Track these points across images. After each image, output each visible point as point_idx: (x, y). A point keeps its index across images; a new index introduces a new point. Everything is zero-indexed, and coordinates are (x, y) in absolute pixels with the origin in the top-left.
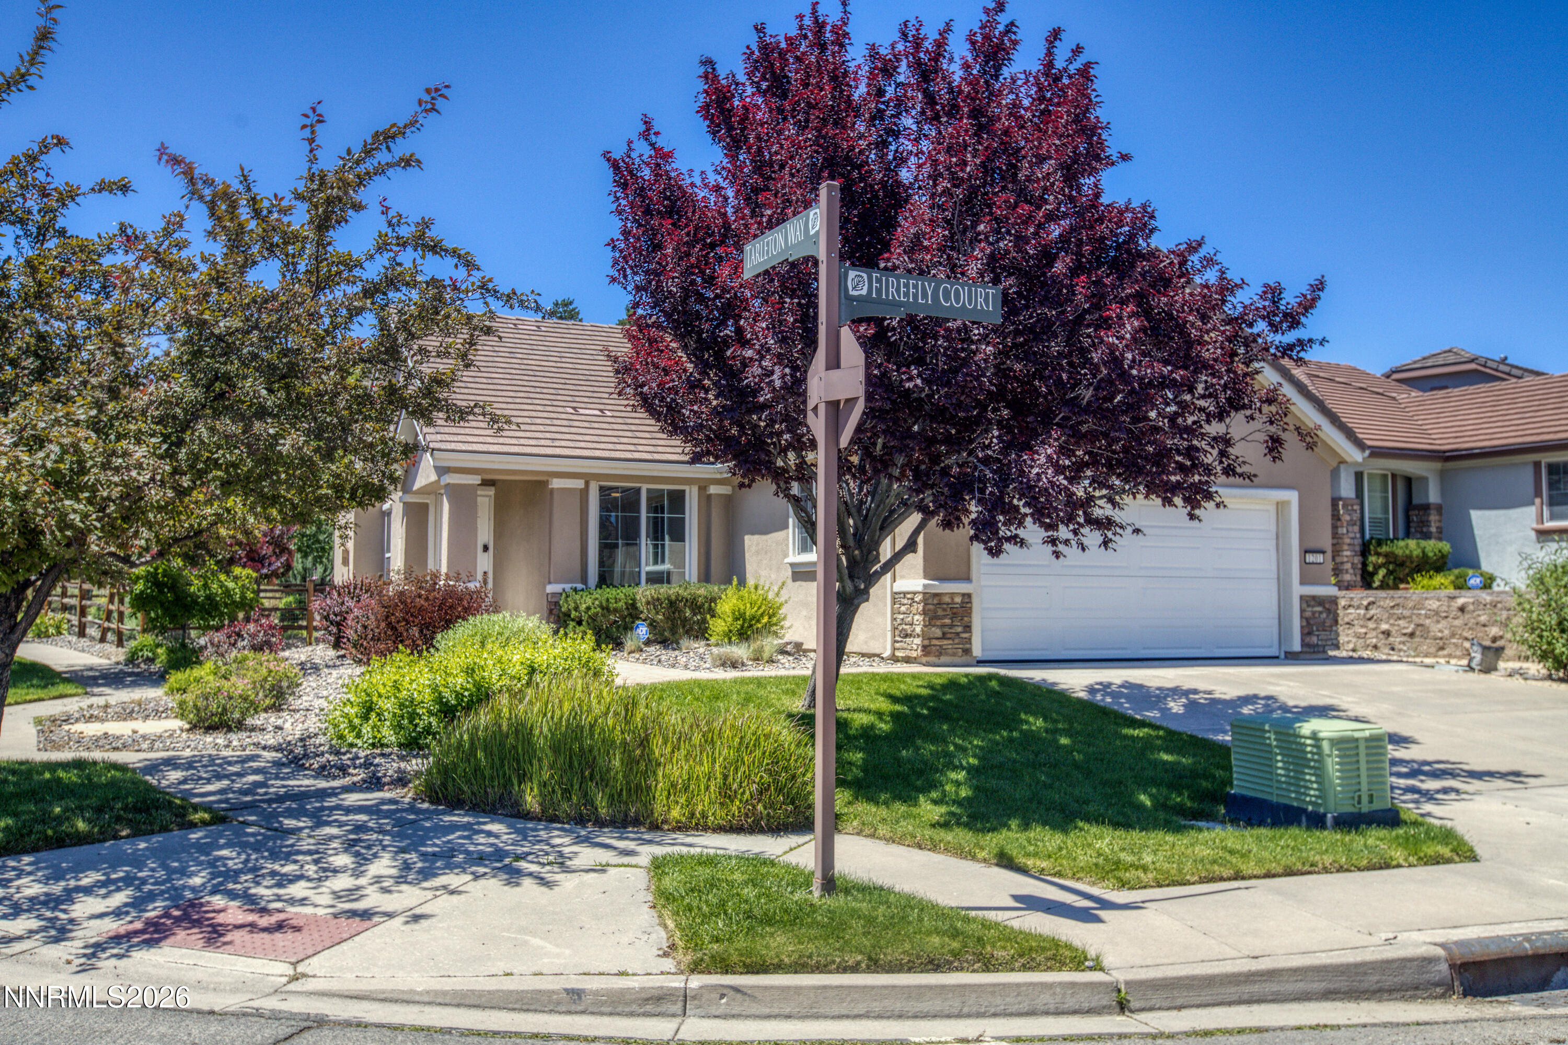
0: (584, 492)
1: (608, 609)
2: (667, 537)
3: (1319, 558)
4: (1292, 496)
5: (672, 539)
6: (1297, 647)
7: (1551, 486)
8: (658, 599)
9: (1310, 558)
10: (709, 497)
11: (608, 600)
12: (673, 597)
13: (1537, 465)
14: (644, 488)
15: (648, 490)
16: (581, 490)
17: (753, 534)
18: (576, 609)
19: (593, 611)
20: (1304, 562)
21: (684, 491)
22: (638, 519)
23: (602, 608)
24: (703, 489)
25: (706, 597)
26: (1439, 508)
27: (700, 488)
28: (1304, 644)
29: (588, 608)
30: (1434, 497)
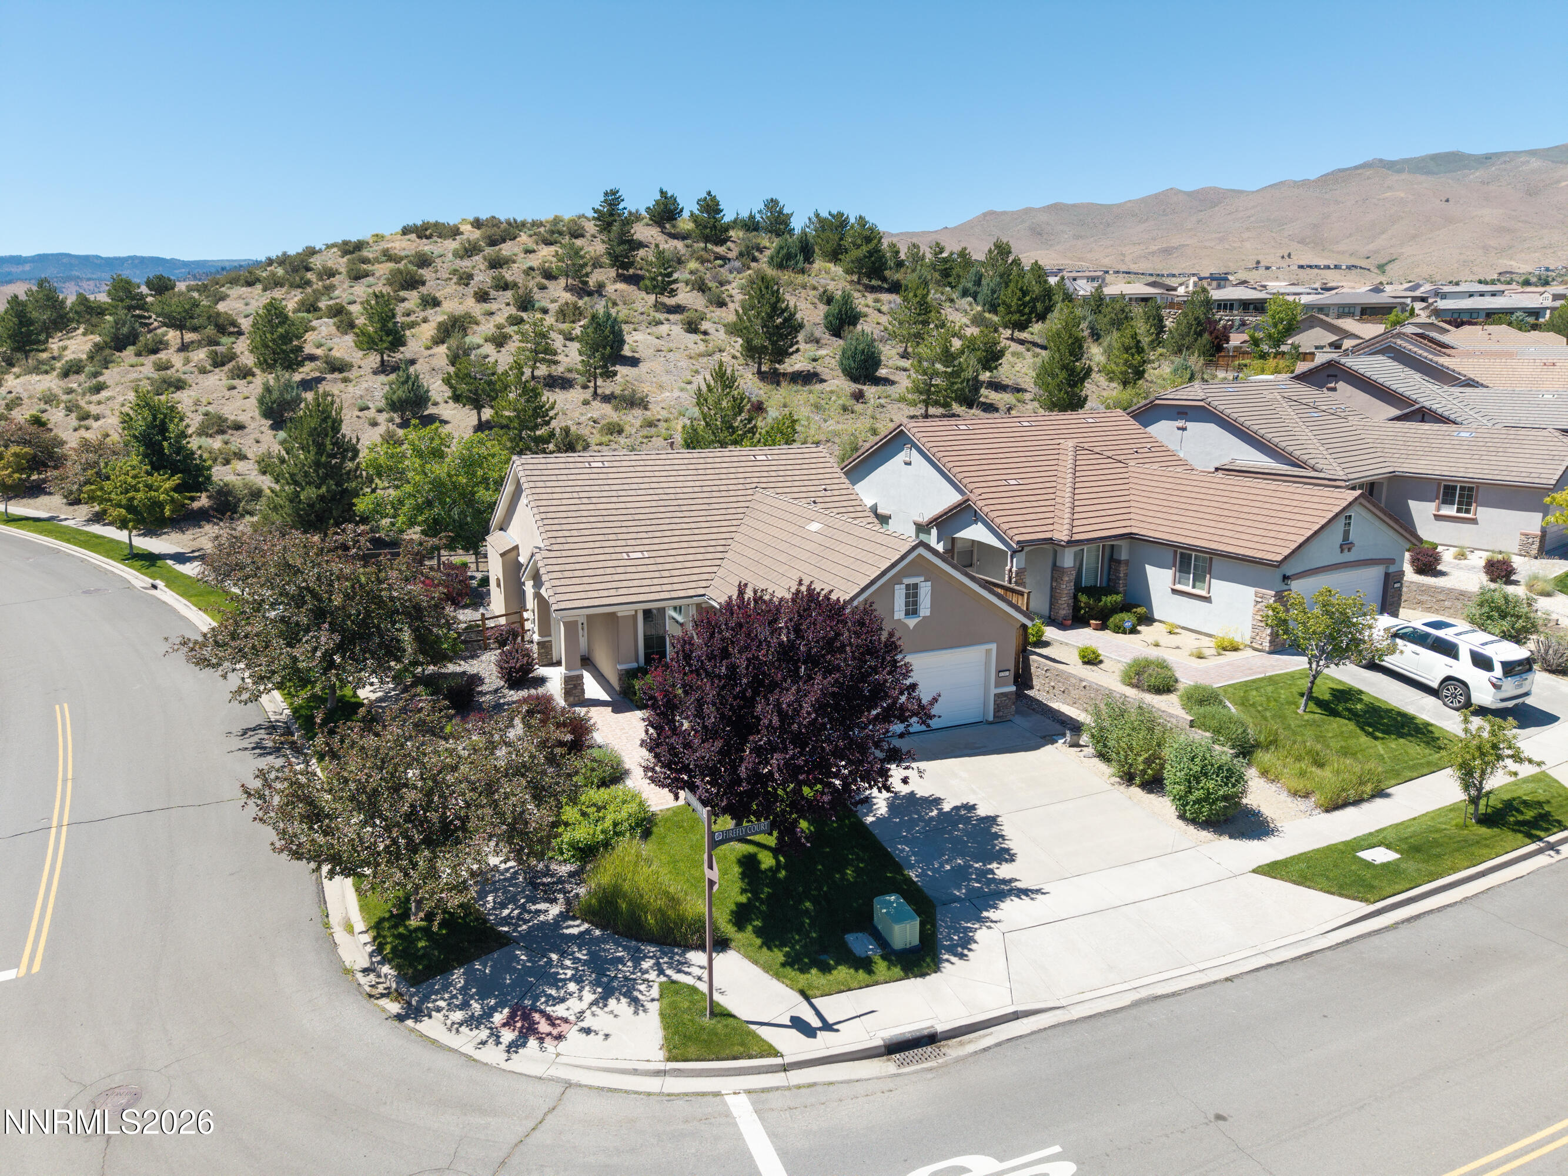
0: (635, 617)
3: (1007, 673)
4: (993, 647)
6: (991, 718)
7: (1181, 562)
9: (1001, 674)
13: (1176, 552)
20: (997, 676)
26: (1127, 562)
28: (995, 717)
30: (1124, 556)
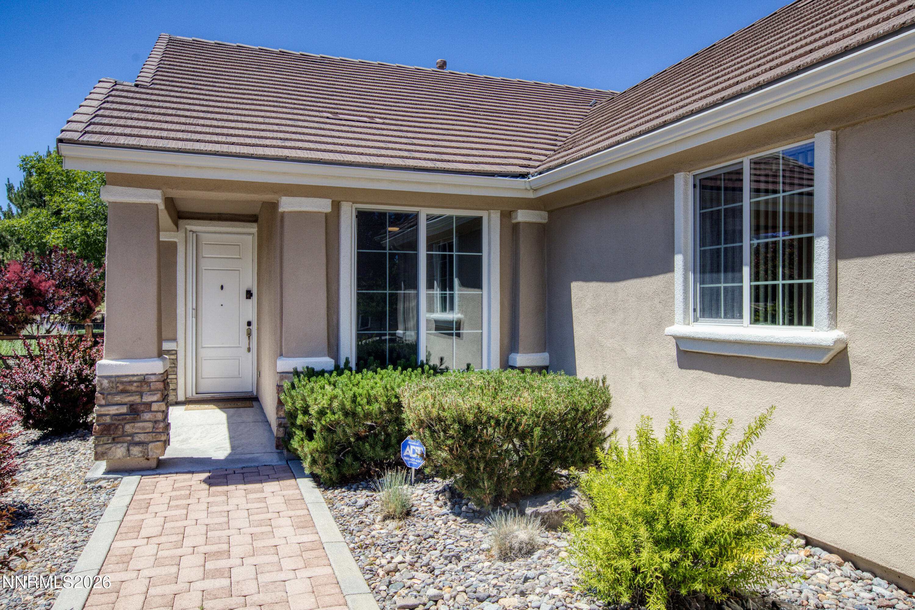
0: (334, 217)
1: (354, 414)
2: (456, 281)
5: (464, 284)
8: (440, 419)
10: (516, 227)
11: (354, 400)
12: (470, 418)
14: (424, 213)
15: (430, 218)
16: (327, 215)
17: (586, 279)
18: (306, 412)
19: (329, 417)
21: (479, 220)
22: (415, 259)
23: (346, 414)
24: (506, 215)
25: (535, 414)
27: (503, 215)
29: (322, 413)
